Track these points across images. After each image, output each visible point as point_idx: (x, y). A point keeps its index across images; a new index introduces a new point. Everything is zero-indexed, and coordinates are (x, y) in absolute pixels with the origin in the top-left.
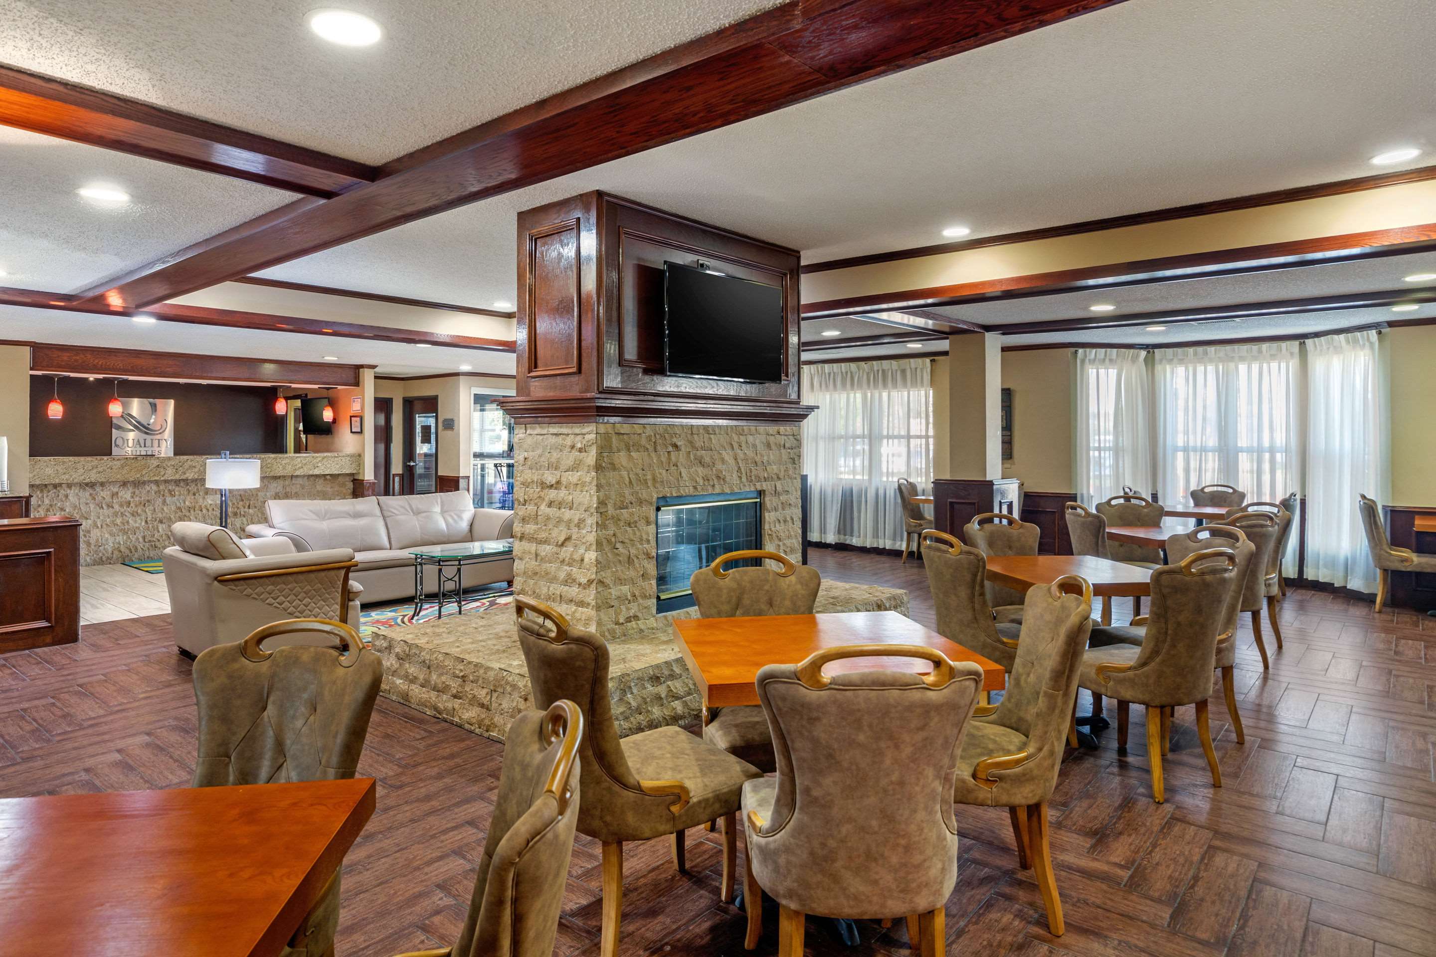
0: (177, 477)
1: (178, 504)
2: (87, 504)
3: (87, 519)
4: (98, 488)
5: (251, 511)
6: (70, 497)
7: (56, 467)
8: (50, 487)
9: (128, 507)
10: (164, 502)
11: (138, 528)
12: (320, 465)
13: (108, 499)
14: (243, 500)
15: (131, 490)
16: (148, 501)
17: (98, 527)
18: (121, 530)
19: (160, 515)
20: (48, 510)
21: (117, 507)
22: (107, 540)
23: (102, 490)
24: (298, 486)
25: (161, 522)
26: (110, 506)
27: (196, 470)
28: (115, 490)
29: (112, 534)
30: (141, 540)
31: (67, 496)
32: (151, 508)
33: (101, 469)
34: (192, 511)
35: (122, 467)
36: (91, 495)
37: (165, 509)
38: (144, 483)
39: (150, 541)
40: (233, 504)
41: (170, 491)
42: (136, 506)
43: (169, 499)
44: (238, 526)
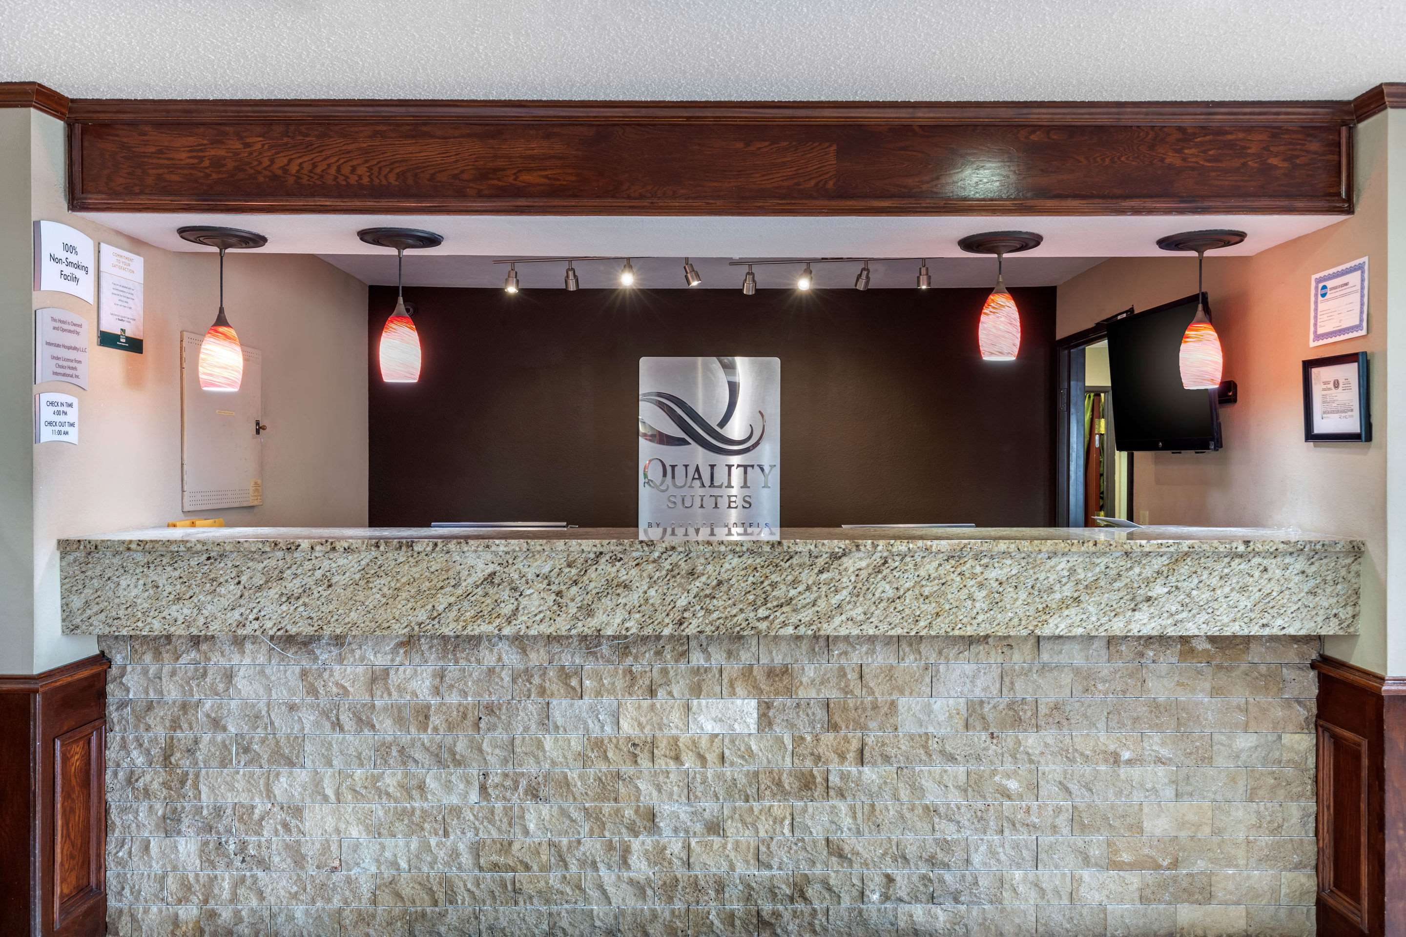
0: (562, 625)
1: (596, 732)
2: (292, 708)
3: (291, 764)
4: (324, 655)
5: (869, 774)
6: (240, 682)
7: (152, 575)
8: (181, 646)
9: (423, 726)
10: (545, 719)
11: (457, 811)
12: (1158, 590)
13: (359, 694)
14: (833, 727)
15: (433, 662)
16: (490, 709)
17: (326, 798)
18: (402, 814)
19: (530, 768)
20: (175, 725)
21: (387, 728)
22: (356, 847)
23: (341, 660)
24: (1066, 678)
25: (534, 793)
26: (363, 722)
27: (634, 598)
28: (380, 660)
29: (375, 831)
30: (466, 859)
31: (229, 676)
32: (501, 735)
33: (293, 586)
34: (644, 762)
35: (366, 578)
36: (304, 674)
37: (548, 742)
39: (495, 867)
40: (799, 740)
41: (564, 675)
42: (451, 727)
43: (560, 707)
44: (818, 833)
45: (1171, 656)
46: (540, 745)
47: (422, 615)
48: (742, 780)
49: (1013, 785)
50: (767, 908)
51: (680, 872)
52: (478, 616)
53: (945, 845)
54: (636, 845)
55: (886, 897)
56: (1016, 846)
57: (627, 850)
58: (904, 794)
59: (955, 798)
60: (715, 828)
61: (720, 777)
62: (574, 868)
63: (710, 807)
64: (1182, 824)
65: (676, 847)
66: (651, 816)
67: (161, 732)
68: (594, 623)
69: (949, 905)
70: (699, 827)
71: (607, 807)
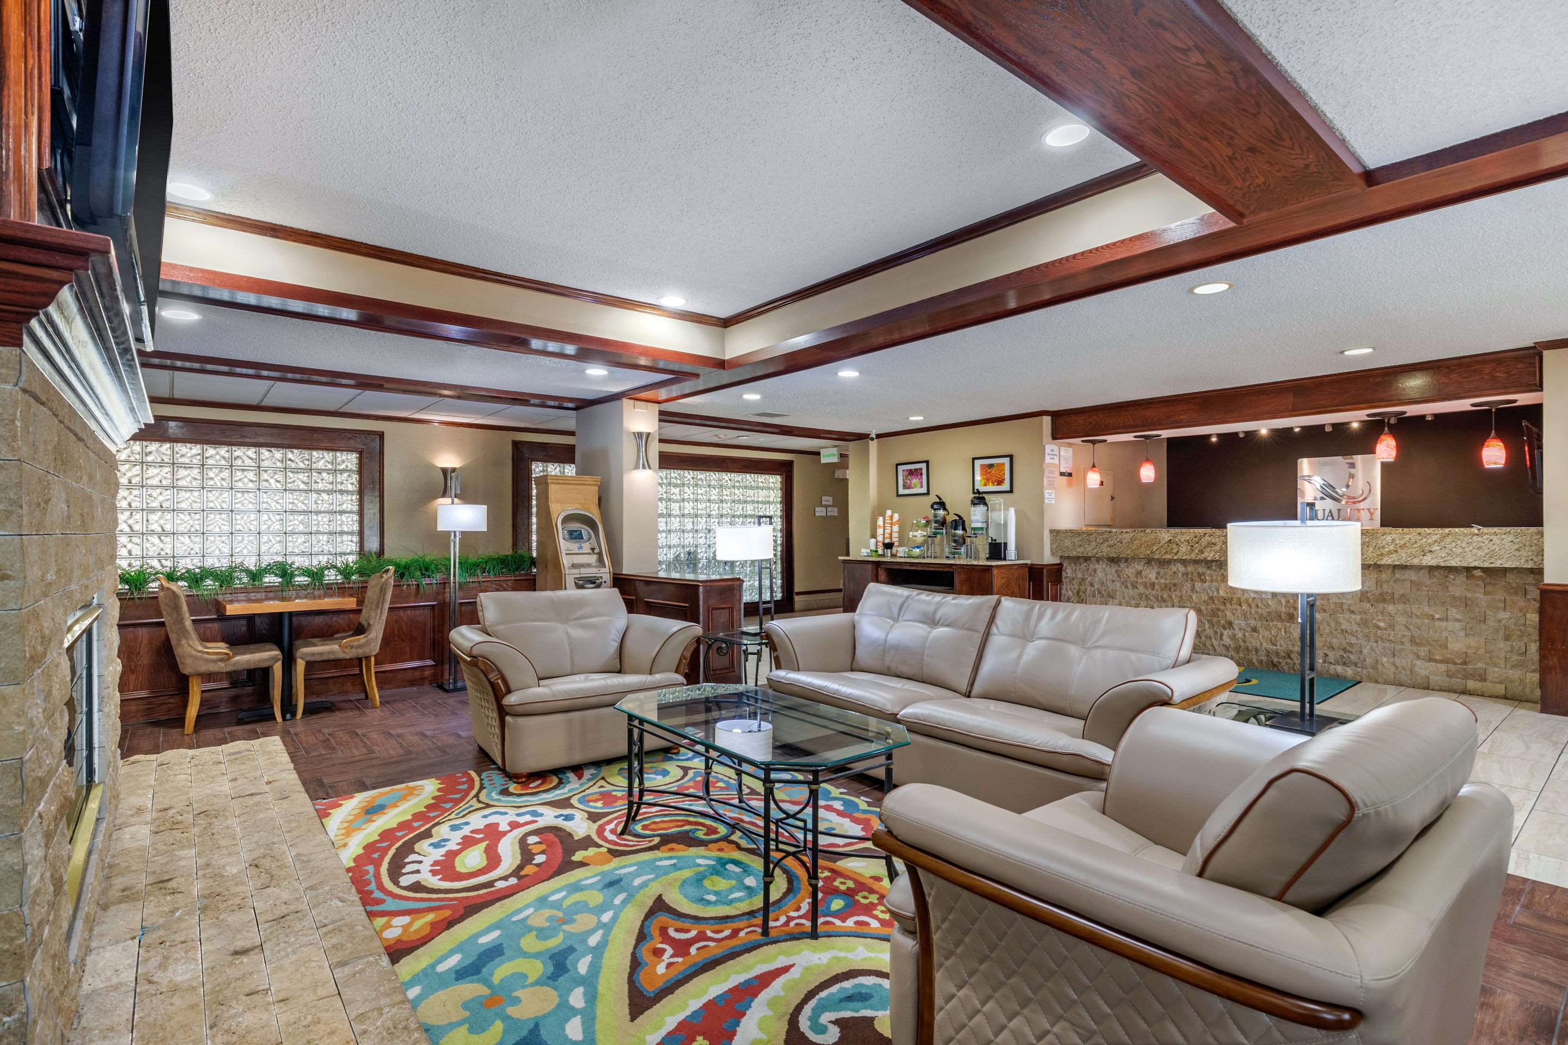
0: (1193, 556)
1: (1211, 594)
2: (1113, 581)
3: (1113, 598)
4: (1122, 565)
6: (1098, 573)
8: (1081, 560)
9: (1153, 589)
10: (1193, 589)
12: (1435, 548)
13: (1133, 579)
15: (1155, 569)
16: (1175, 585)
20: (1080, 585)
21: (1141, 589)
23: (1127, 567)
24: (1407, 585)
26: (1135, 587)
27: (1217, 548)
28: (1140, 568)
31: (1095, 571)
32: (1178, 593)
33: (1111, 543)
34: (1228, 606)
36: (1117, 571)
37: (1194, 596)
38: (1169, 562)
41: (1199, 575)
42: (1162, 590)
43: (1198, 585)
45: (1462, 578)
46: (1191, 597)
47: (1149, 552)
48: (1265, 614)
49: (1382, 624)
50: (1276, 660)
51: (1242, 644)
52: (1166, 553)
53: (1351, 645)
54: (1225, 633)
55: (1325, 662)
56: (1384, 648)
57: (1222, 634)
58: (1333, 624)
59: (1355, 628)
60: (1254, 630)
61: (1257, 612)
62: (1203, 638)
63: (1253, 622)
64: (1469, 647)
65: (1240, 635)
66: (1230, 624)
67: (1077, 587)
68: (1204, 556)
69: (1353, 667)
70: (1249, 629)
71: (1215, 619)
